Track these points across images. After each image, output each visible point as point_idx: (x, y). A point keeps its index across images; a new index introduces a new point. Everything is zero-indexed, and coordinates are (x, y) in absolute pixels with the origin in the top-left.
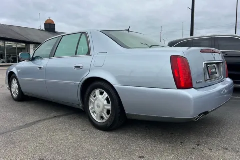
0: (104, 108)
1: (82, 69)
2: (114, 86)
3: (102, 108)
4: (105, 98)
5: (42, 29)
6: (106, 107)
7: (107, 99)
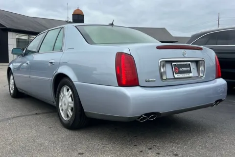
0: (68, 106)
1: (53, 65)
2: (74, 82)
3: (67, 105)
4: (70, 95)
5: (69, 20)
6: (70, 105)
7: (71, 96)
